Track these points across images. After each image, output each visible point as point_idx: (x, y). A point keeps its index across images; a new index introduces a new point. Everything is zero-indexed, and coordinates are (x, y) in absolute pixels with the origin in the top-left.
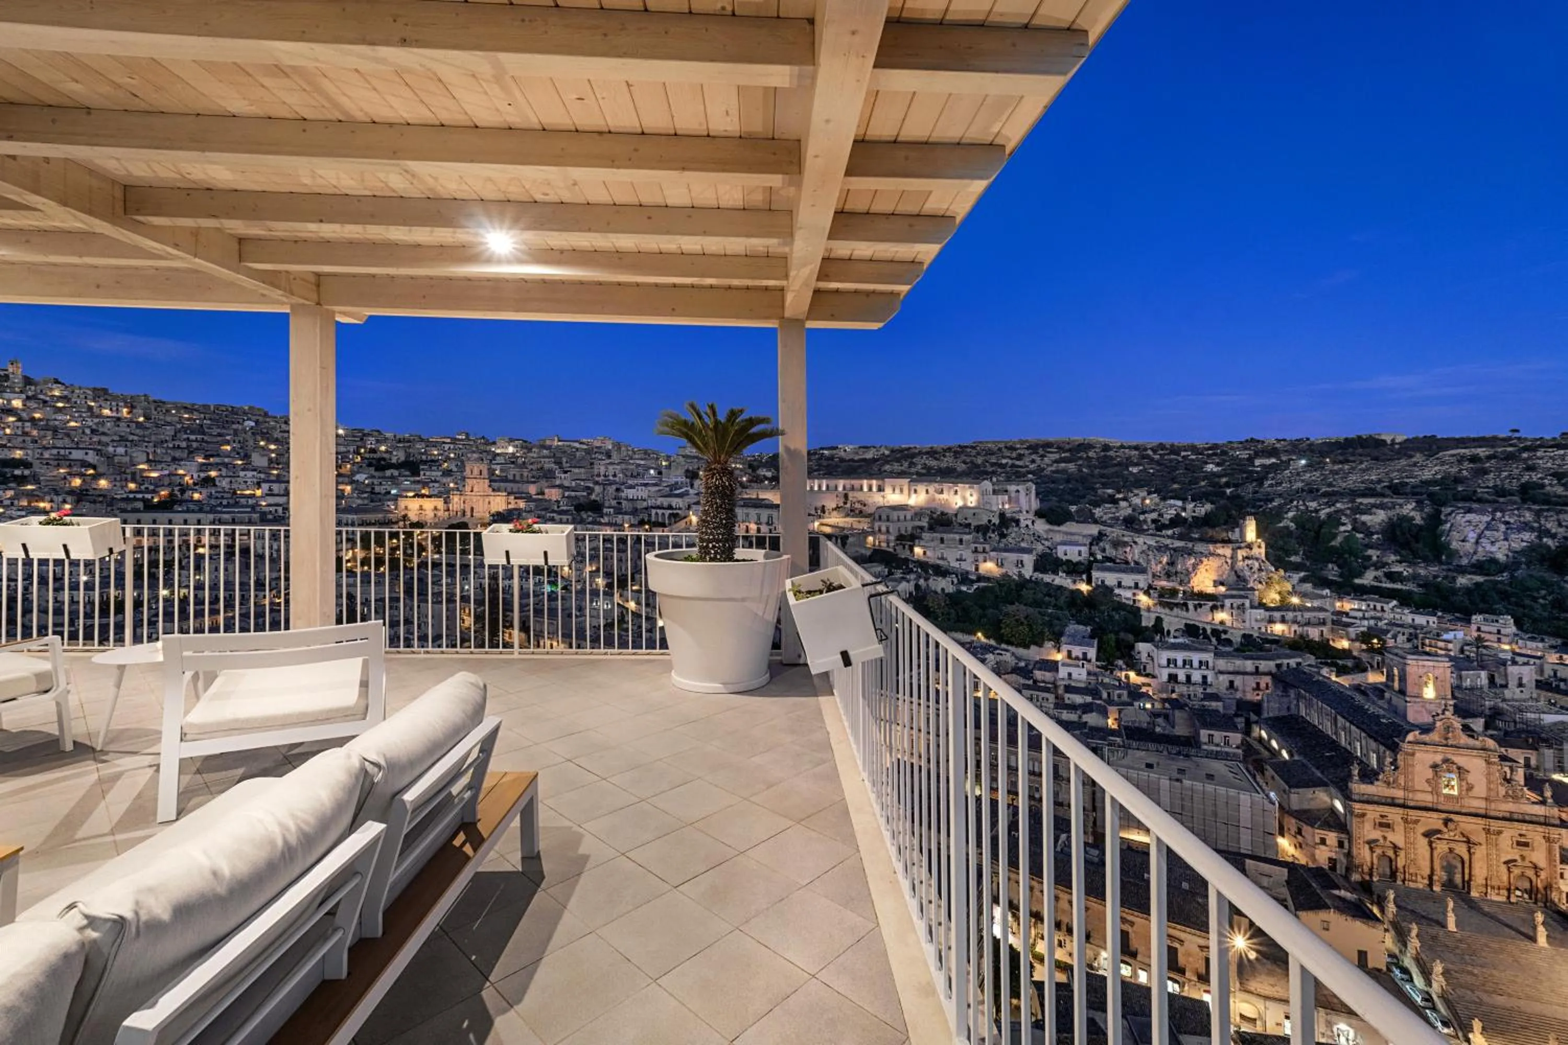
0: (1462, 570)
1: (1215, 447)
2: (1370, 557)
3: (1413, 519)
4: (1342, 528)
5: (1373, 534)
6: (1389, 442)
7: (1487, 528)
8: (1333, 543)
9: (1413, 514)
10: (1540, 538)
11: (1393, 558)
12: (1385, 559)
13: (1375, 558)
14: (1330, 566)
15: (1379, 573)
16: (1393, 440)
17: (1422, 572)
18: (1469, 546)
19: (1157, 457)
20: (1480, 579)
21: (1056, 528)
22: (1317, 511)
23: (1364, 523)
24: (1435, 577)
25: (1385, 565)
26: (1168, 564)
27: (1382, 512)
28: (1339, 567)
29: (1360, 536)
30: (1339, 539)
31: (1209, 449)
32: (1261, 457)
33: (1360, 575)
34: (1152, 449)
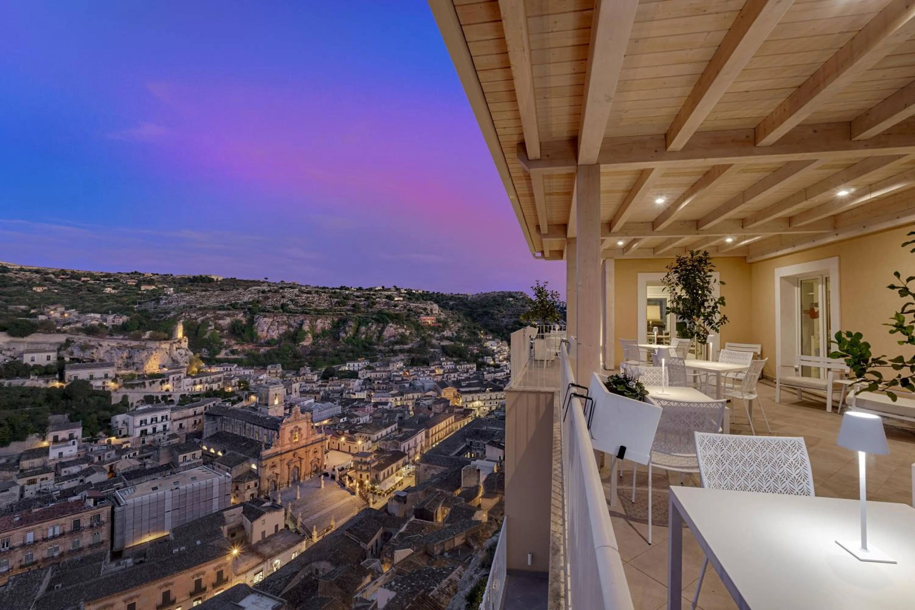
0: (262, 345)
1: (108, 275)
2: (223, 343)
3: (242, 321)
4: (210, 328)
5: (224, 330)
6: (215, 280)
7: (271, 325)
8: (205, 337)
9: (242, 319)
10: (288, 328)
11: (233, 342)
12: (230, 344)
13: (225, 343)
14: (203, 350)
15: (227, 351)
16: (217, 279)
17: (246, 348)
18: (265, 334)
19: (59, 280)
20: (268, 348)
21: (20, 339)
22: (196, 319)
23: (220, 325)
24: (252, 350)
25: (230, 346)
26: (127, 358)
27: (229, 318)
28: (208, 350)
29: (218, 332)
30: (208, 334)
31: (103, 277)
32: (145, 284)
33: (218, 353)
34: (53, 273)
